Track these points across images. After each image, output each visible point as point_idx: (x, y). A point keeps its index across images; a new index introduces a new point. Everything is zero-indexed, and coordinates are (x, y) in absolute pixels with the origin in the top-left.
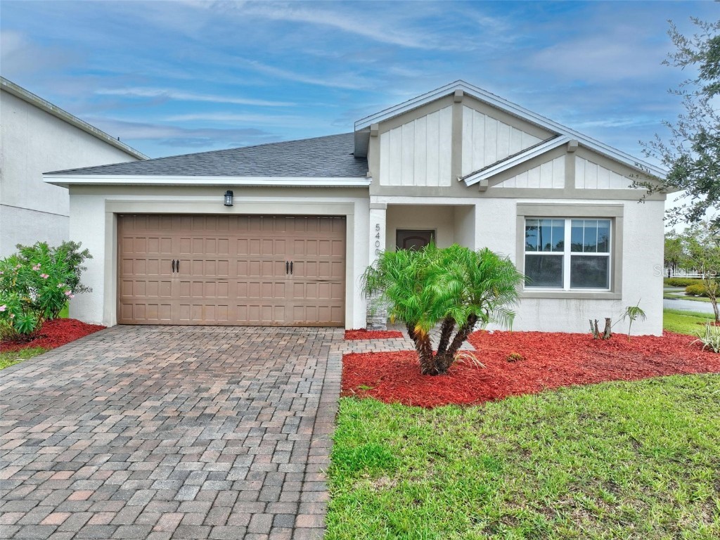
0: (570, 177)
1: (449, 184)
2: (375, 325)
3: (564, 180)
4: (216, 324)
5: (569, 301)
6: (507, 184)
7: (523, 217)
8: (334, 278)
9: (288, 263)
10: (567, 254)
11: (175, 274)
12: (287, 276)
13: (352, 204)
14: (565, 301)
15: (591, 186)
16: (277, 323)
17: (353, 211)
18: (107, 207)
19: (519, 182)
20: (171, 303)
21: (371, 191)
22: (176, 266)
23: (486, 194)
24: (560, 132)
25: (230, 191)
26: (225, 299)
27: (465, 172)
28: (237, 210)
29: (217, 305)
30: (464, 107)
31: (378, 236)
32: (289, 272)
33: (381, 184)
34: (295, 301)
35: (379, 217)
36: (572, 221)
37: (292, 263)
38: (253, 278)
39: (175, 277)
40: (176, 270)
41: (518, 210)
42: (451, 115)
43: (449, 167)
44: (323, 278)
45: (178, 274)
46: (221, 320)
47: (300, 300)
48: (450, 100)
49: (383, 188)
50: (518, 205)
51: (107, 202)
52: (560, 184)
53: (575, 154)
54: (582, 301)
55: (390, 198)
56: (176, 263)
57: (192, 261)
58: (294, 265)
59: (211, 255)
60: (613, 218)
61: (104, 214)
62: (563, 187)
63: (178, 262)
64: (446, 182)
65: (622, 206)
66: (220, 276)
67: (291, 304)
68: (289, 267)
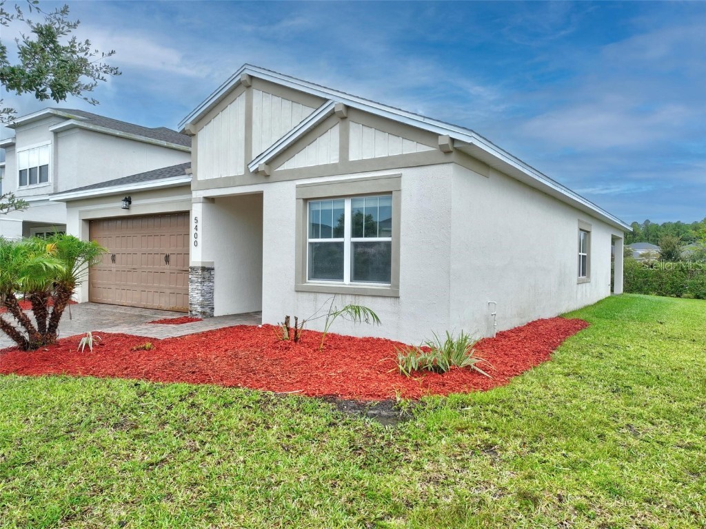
0: (344, 148)
1: (243, 173)
3: (338, 153)
5: (344, 297)
7: (302, 200)
9: (166, 256)
10: (348, 240)
11: (114, 265)
12: (166, 266)
14: (340, 296)
15: (367, 156)
18: (79, 216)
19: (300, 161)
21: (192, 188)
23: (271, 179)
24: (328, 97)
30: (254, 90)
32: (167, 263)
33: (199, 179)
34: (170, 288)
41: (298, 193)
42: (244, 101)
47: (173, 288)
49: (200, 182)
50: (298, 187)
51: (80, 212)
52: (334, 159)
53: (348, 119)
54: (357, 297)
57: (120, 254)
58: (171, 256)
59: (129, 249)
62: (337, 162)
64: (241, 171)
65: (399, 176)
67: (168, 291)
68: (167, 259)
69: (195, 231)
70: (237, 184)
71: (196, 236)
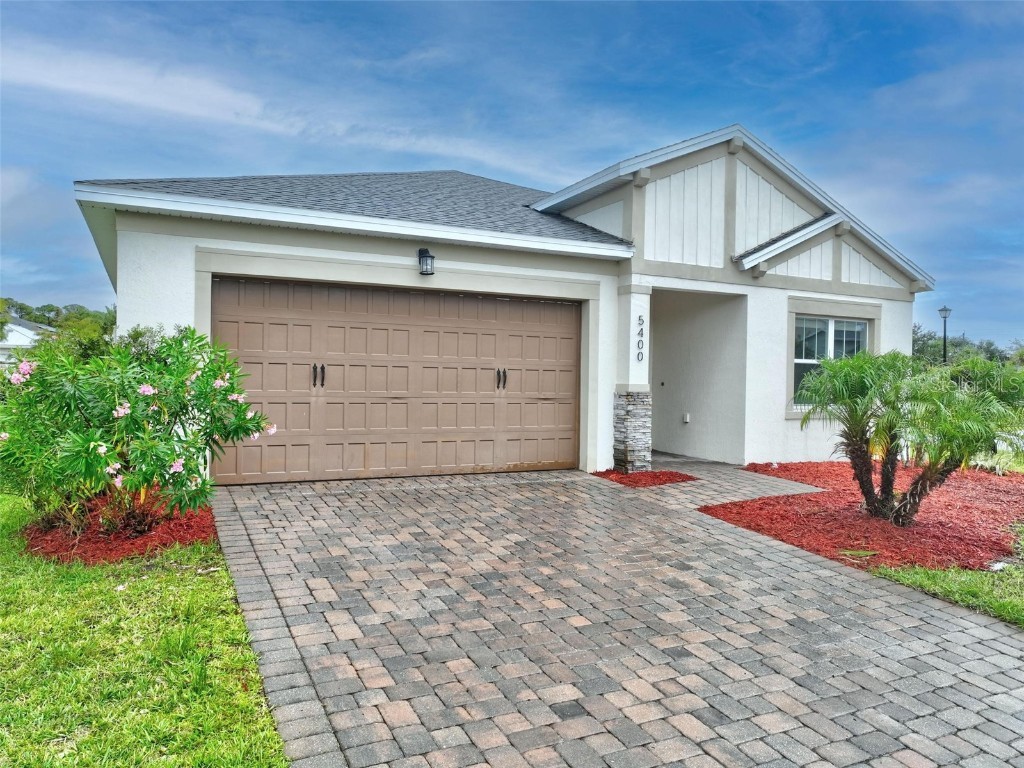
0: (837, 268)
1: (721, 265)
2: (638, 464)
3: (831, 270)
4: (388, 474)
6: (780, 270)
7: (794, 314)
8: (562, 394)
9: (499, 372)
11: (318, 390)
12: (497, 391)
13: (598, 284)
16: (483, 468)
17: (598, 294)
18: (197, 261)
19: (793, 268)
20: (310, 441)
21: (635, 266)
22: (319, 375)
23: (762, 280)
25: (425, 250)
26: (402, 432)
27: (739, 251)
28: (436, 283)
29: (389, 443)
30: (737, 161)
31: (641, 333)
32: (501, 385)
33: (646, 257)
34: (509, 431)
35: (641, 306)
36: (836, 322)
37: (504, 372)
38: (447, 396)
39: (318, 395)
40: (318, 383)
41: (790, 304)
42: (724, 170)
43: (721, 241)
44: (549, 395)
45: (322, 390)
46: (395, 469)
47: (516, 431)
48: (723, 150)
49: (648, 263)
50: (791, 298)
51: (199, 251)
52: (827, 276)
55: (656, 278)
56: (319, 370)
57: (347, 367)
58: (508, 373)
59: (380, 356)
60: (871, 321)
61: (192, 274)
62: (830, 279)
63: (323, 368)
64: (718, 262)
65: (879, 306)
66: (395, 393)
67: (504, 437)
68: (501, 378)
69: (638, 338)
70: (713, 279)
71: (640, 344)
